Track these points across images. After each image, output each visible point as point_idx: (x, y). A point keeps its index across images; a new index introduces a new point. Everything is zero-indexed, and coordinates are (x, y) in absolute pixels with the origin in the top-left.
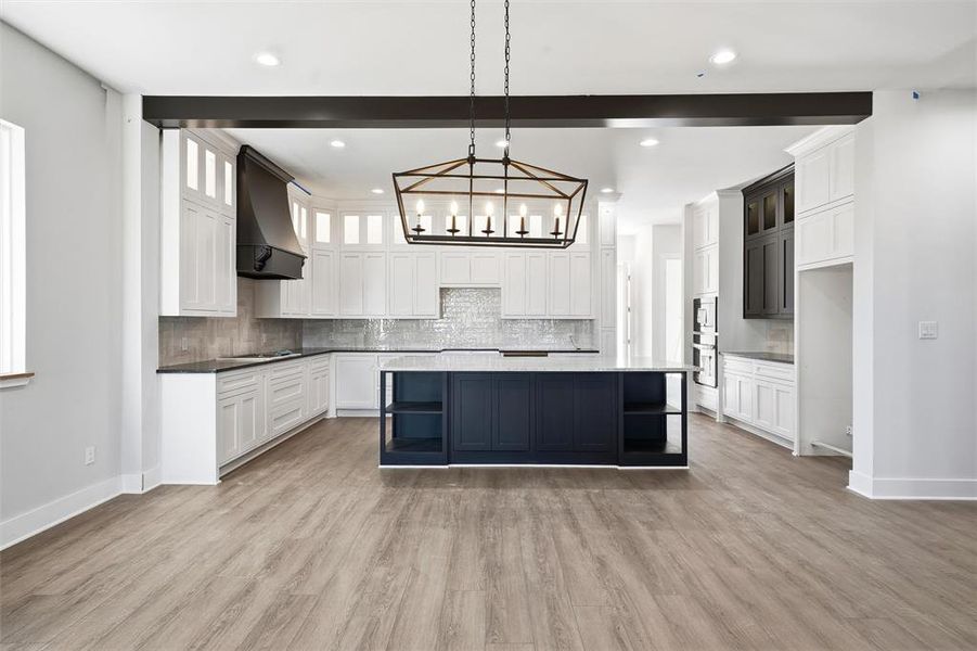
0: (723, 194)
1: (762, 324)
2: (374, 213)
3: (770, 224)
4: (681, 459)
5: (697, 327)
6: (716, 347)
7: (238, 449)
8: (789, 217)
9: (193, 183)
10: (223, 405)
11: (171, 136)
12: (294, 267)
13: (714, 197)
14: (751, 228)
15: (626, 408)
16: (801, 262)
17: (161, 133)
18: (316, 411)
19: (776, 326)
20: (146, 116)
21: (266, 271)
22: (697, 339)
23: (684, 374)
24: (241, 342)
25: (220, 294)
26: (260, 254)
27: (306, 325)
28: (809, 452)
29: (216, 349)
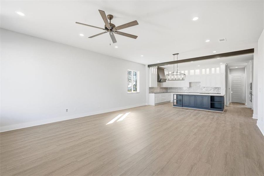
7: (157, 102)
9: (152, 73)
10: (155, 97)
11: (150, 68)
12: (165, 80)
18: (169, 100)
20: (148, 67)
21: (161, 81)
24: (158, 91)
25: (155, 84)
26: (160, 80)
27: (168, 88)
29: (155, 91)
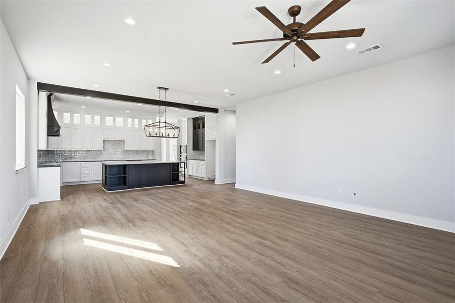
0: (188, 119)
1: (197, 152)
2: (77, 113)
3: (199, 128)
4: (184, 182)
5: (181, 153)
6: (186, 158)
8: (204, 127)
13: (186, 119)
14: (194, 128)
15: (173, 171)
16: (207, 138)
17: (39, 93)
19: (200, 152)
20: (38, 89)
22: (181, 156)
23: (185, 163)
26: (57, 129)
28: (208, 179)
